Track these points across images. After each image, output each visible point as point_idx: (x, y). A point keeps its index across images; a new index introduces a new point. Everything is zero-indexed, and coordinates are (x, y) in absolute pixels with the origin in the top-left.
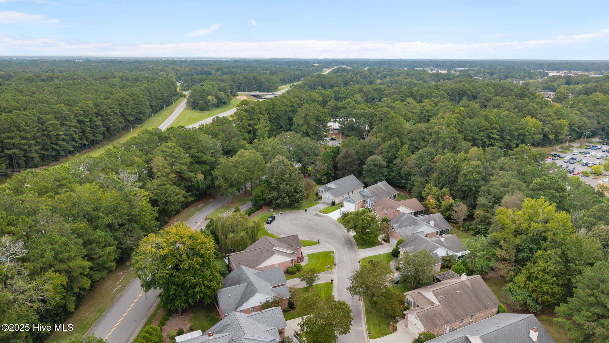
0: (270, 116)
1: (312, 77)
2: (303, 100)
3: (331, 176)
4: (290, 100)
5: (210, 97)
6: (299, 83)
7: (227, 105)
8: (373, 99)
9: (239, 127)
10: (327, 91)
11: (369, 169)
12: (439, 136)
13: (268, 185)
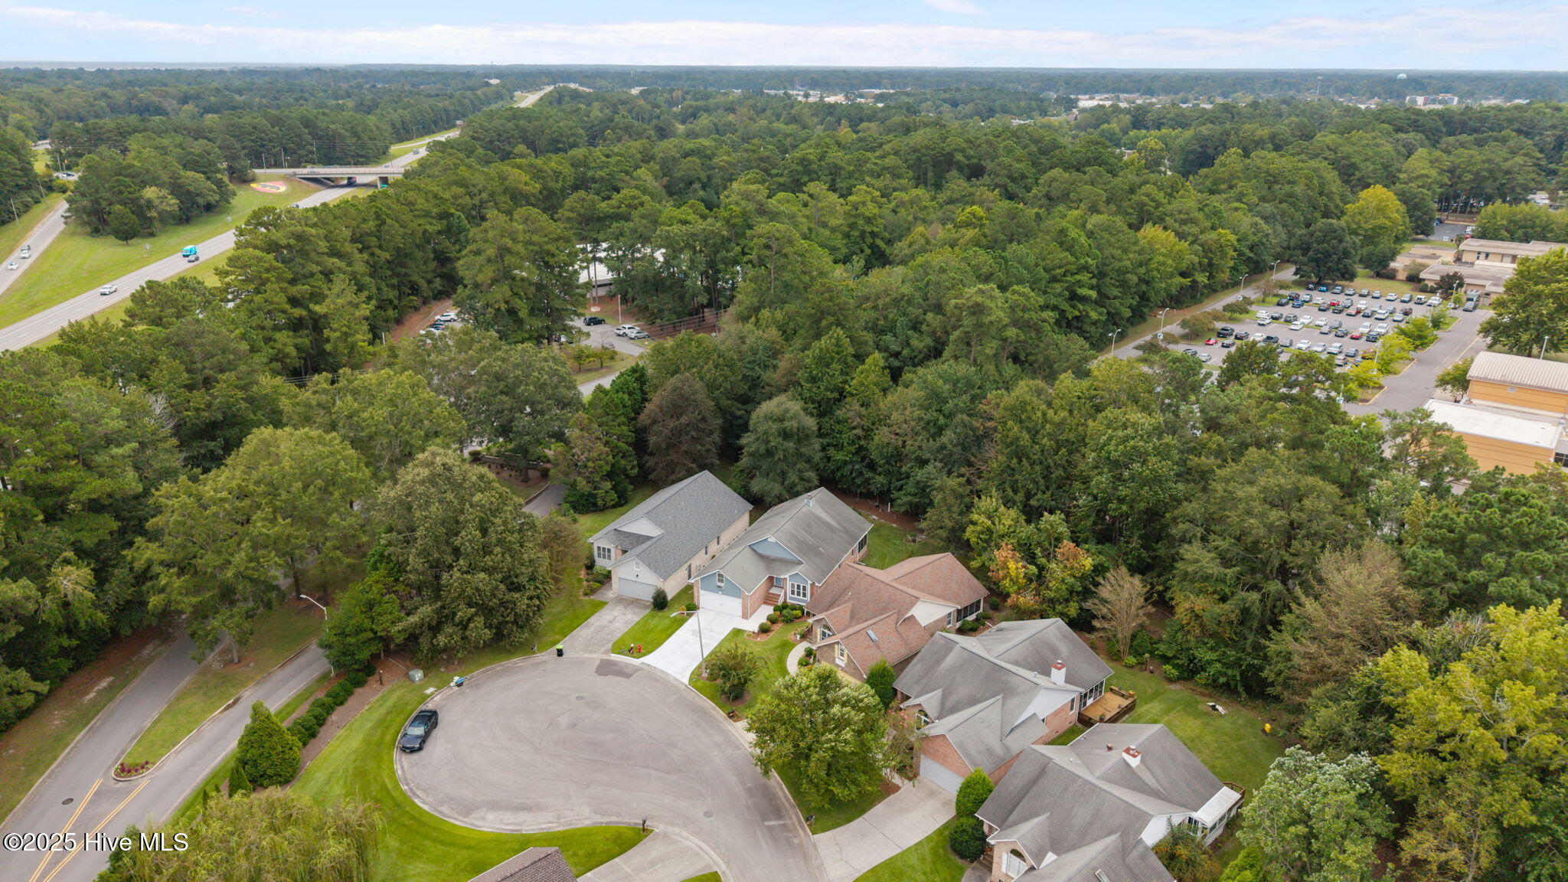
0: (372, 254)
1: (491, 115)
2: (480, 192)
3: (627, 476)
4: (436, 196)
5: (150, 193)
6: (453, 134)
7: (220, 213)
8: (691, 183)
9: (252, 313)
10: (550, 159)
11: (762, 449)
12: (987, 320)
13: (390, 574)
